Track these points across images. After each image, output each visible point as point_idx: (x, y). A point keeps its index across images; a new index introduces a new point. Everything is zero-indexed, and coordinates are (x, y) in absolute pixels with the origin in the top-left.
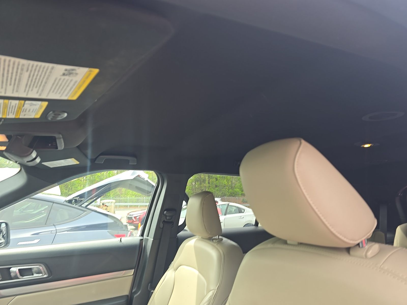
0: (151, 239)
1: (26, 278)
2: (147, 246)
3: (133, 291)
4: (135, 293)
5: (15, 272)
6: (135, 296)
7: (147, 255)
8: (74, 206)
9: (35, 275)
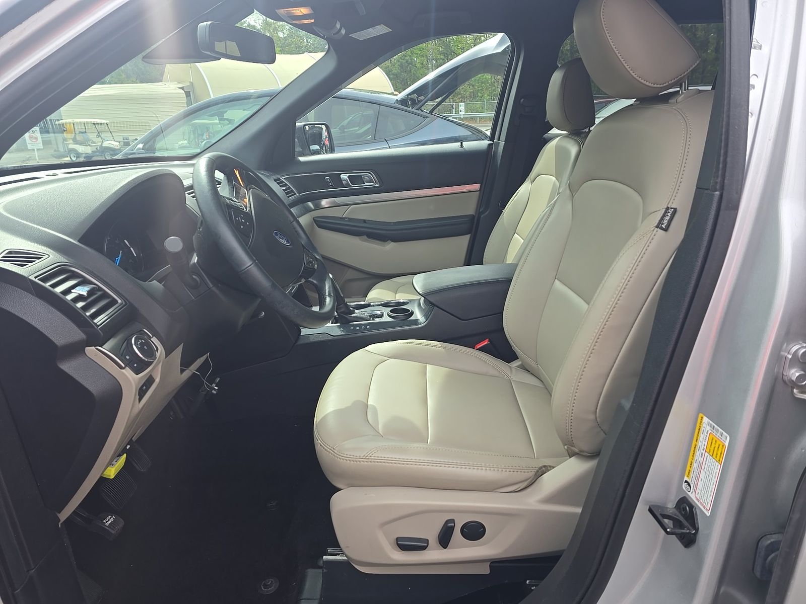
0: (502, 144)
1: (358, 186)
2: (497, 152)
3: (481, 211)
4: (483, 212)
5: (346, 180)
6: (482, 216)
7: (497, 164)
8: (410, 109)
9: (366, 184)
